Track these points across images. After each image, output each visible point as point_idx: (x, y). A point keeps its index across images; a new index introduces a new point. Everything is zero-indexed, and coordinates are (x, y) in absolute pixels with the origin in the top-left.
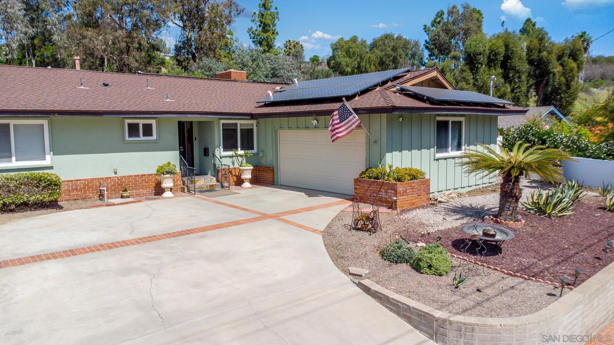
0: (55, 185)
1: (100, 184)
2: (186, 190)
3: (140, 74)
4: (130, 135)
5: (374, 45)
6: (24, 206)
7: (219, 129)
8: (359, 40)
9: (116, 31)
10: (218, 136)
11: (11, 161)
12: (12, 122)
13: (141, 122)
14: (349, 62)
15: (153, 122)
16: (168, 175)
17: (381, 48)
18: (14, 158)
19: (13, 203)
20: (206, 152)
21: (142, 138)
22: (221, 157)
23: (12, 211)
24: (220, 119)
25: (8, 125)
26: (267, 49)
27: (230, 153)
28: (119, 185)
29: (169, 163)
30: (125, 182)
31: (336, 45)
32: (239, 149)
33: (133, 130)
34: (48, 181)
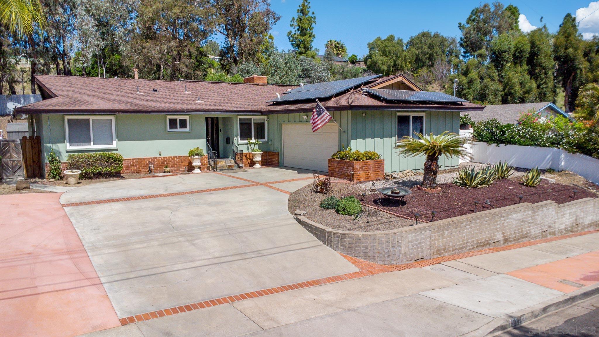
0: (119, 161)
1: (149, 162)
2: (211, 169)
3: (182, 81)
4: (171, 128)
5: (411, 43)
6: (99, 175)
7: (237, 123)
8: (396, 39)
10: (236, 128)
11: (90, 145)
12: (91, 118)
13: (179, 118)
14: (385, 60)
15: (187, 118)
16: (197, 157)
17: (417, 46)
18: (92, 143)
19: (92, 172)
20: (228, 140)
21: (179, 129)
22: (238, 145)
23: (91, 178)
24: (238, 115)
25: (88, 120)
26: (304, 51)
27: (246, 141)
28: (162, 163)
29: (198, 148)
30: (166, 161)
31: (373, 44)
32: (253, 138)
33: (173, 124)
34: (115, 158)
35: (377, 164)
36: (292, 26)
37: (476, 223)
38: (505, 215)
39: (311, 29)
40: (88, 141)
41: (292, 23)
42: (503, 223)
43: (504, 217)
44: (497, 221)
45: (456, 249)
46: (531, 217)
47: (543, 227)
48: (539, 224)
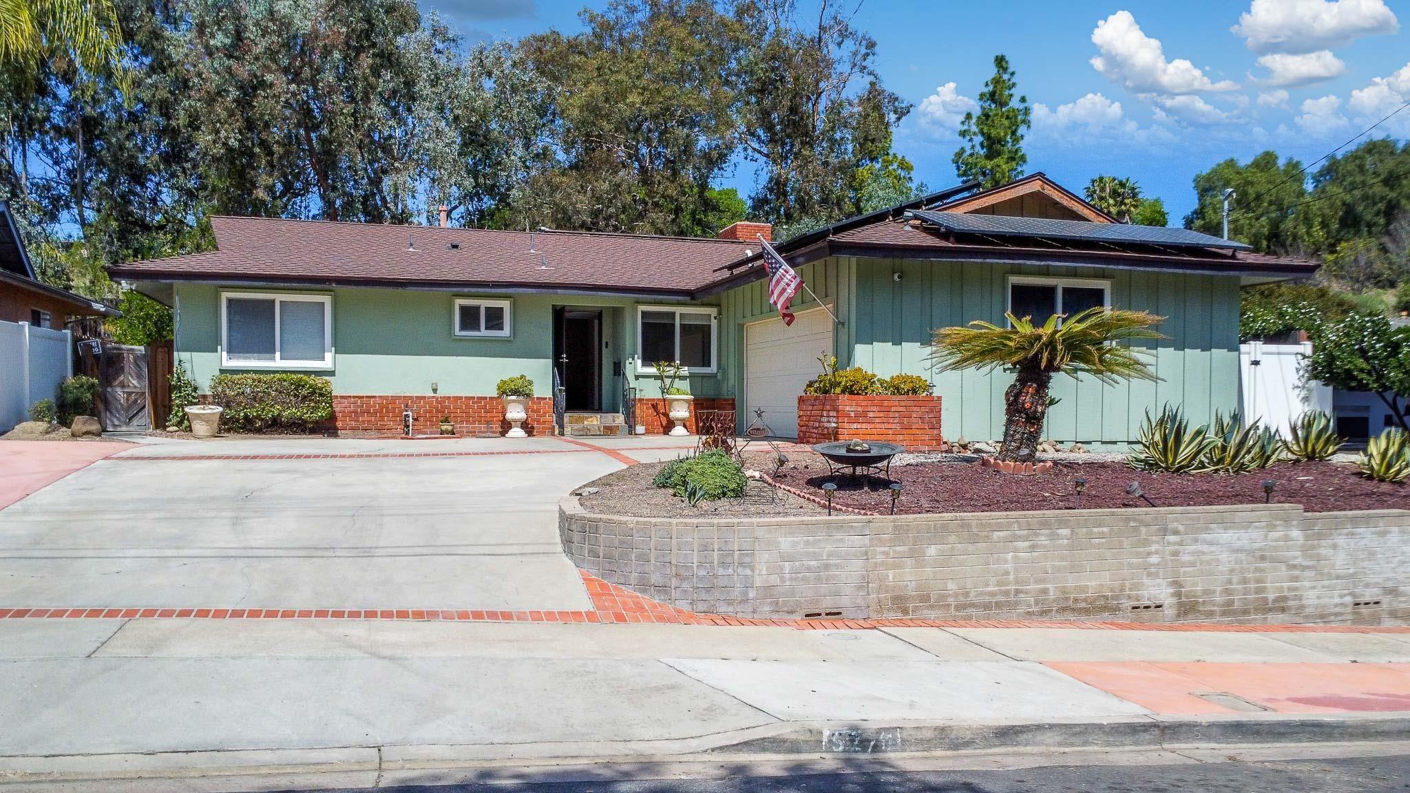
0: (321, 395)
1: (407, 406)
3: (544, 231)
4: (464, 327)
5: (1332, 172)
6: (275, 426)
7: (635, 323)
8: (1281, 163)
9: (616, 172)
10: (633, 335)
11: (273, 359)
12: (278, 297)
13: (484, 304)
15: (505, 305)
16: (514, 398)
17: (1350, 179)
18: (278, 354)
19: (258, 417)
20: (617, 368)
21: (484, 332)
22: (638, 377)
23: (259, 431)
24: (638, 302)
25: (272, 303)
27: (657, 370)
28: (437, 410)
29: (522, 377)
30: (449, 407)
31: (1208, 178)
32: (678, 363)
33: (470, 318)
34: (311, 386)
37: (1054, 537)
38: (1181, 528)
39: (1016, 140)
40: (267, 349)
43: (1176, 532)
44: (1146, 543)
45: (972, 605)
46: (1305, 550)
47: (1358, 591)
48: (1338, 577)
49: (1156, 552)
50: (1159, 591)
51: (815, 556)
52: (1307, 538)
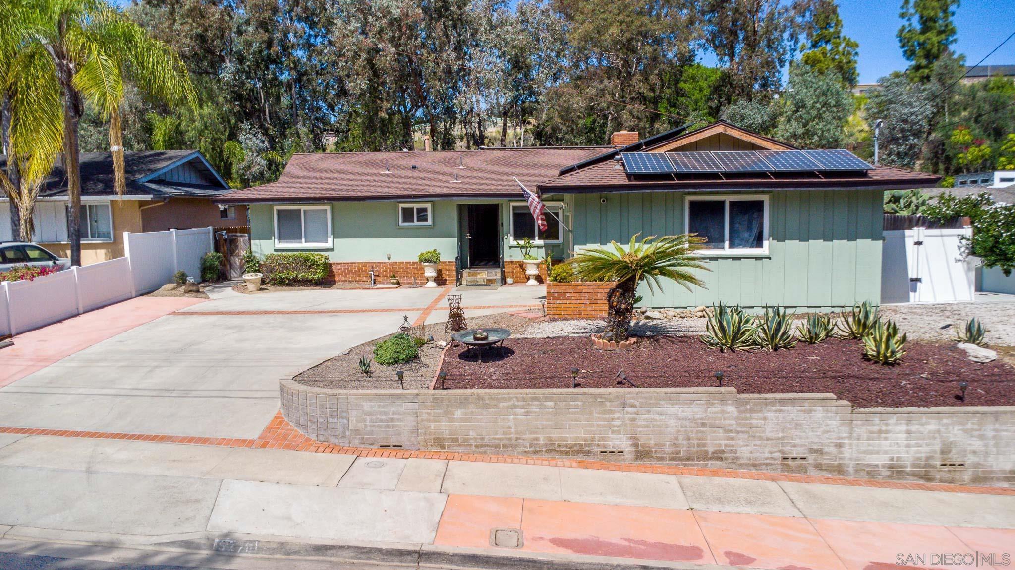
1: (372, 268)
4: (404, 220)
7: (509, 214)
10: (508, 221)
11: (301, 243)
12: (303, 208)
13: (416, 206)
16: (427, 264)
18: (303, 240)
19: (286, 278)
21: (416, 223)
23: (289, 285)
24: (510, 201)
25: (300, 210)
27: (524, 243)
28: (390, 270)
29: (435, 251)
30: (396, 268)
32: (537, 238)
33: (408, 215)
35: (600, 291)
36: (902, 16)
38: (637, 403)
40: (297, 237)
41: (905, 11)
42: (633, 419)
43: (633, 406)
44: (611, 412)
45: (487, 445)
46: (738, 420)
47: (787, 449)
48: (768, 439)
49: (618, 418)
50: (622, 442)
51: (386, 414)
52: (740, 412)
